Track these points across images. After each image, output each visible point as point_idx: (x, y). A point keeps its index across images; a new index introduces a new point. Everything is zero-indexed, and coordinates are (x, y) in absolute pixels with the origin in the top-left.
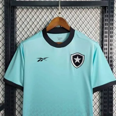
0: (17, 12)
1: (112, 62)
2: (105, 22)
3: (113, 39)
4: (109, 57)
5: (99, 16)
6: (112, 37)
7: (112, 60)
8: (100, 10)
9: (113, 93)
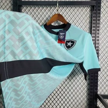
0: (22, 10)
1: (98, 51)
2: (93, 18)
3: (99, 32)
4: (96, 46)
5: (88, 13)
6: (98, 30)
7: (98, 50)
8: (89, 8)
9: (99, 75)
